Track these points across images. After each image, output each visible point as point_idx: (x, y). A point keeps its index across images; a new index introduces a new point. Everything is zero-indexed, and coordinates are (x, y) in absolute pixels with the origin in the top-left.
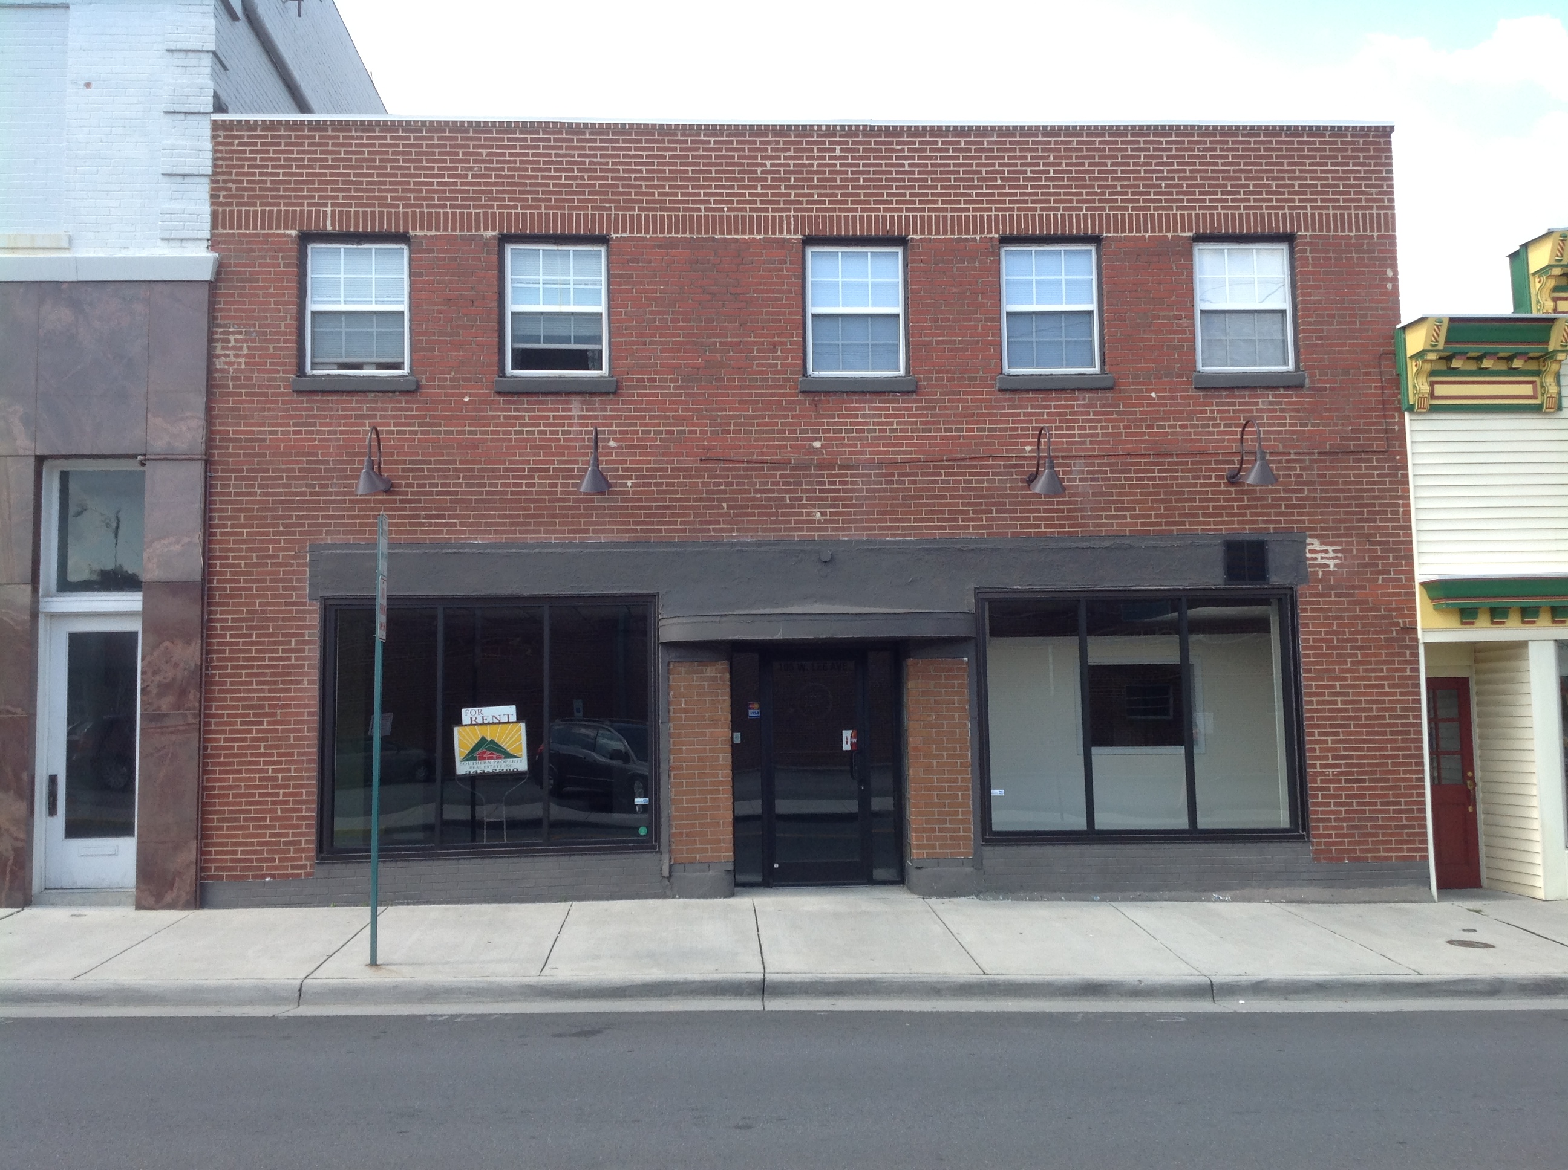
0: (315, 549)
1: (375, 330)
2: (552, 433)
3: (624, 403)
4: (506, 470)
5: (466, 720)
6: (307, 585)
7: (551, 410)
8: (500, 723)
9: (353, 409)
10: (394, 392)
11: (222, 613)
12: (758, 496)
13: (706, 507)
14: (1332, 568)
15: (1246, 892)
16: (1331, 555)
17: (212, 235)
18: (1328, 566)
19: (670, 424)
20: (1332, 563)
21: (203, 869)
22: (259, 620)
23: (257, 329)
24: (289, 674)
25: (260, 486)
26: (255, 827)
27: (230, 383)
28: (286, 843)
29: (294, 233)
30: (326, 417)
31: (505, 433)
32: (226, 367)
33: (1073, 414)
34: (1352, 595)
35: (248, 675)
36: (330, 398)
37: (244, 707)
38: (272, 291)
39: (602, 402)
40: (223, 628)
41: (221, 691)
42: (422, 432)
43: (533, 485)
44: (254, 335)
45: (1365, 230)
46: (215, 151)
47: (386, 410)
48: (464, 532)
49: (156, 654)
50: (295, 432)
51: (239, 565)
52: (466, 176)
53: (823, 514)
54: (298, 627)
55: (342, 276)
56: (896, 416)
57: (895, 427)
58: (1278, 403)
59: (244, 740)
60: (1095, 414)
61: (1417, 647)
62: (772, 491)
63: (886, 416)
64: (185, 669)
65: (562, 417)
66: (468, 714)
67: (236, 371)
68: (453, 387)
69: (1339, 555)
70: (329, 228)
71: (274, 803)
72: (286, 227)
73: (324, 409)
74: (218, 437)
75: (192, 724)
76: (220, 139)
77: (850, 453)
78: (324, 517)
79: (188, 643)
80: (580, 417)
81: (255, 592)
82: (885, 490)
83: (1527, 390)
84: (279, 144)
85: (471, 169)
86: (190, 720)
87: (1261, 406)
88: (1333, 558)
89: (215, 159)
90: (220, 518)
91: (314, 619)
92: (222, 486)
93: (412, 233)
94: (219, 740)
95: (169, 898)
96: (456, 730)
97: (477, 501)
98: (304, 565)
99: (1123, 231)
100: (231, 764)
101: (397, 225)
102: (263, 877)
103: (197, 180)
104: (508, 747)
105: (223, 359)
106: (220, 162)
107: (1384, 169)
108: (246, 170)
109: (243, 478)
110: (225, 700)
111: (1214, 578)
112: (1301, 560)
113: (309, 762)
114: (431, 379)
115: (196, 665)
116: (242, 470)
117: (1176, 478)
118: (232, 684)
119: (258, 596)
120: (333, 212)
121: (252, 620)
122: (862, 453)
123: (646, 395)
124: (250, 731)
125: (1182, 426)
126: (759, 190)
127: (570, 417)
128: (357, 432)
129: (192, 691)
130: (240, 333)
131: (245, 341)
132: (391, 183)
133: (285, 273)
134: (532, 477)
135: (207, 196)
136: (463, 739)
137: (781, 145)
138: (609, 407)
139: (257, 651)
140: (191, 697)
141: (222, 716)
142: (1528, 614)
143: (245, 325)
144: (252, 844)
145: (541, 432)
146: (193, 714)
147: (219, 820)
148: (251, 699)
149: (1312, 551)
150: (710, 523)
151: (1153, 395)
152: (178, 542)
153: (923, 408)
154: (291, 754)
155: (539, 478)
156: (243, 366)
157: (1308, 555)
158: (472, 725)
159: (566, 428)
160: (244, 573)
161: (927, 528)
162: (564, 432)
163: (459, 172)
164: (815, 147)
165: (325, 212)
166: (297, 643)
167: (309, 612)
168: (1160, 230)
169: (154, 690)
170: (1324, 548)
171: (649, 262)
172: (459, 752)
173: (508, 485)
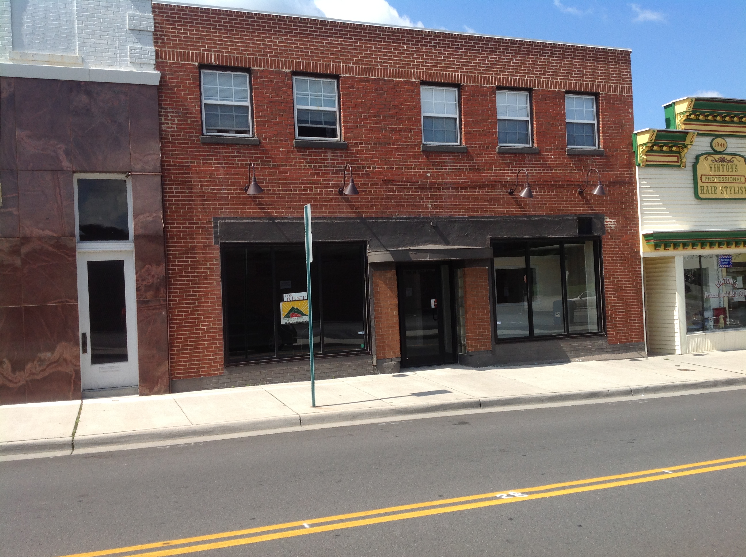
0: (216, 220)
1: (234, 114)
2: (319, 166)
3: (350, 153)
4: (300, 184)
5: (285, 299)
6: (213, 237)
7: (319, 156)
8: (300, 300)
9: (230, 153)
10: (248, 145)
11: (173, 250)
12: (406, 197)
13: (385, 202)
14: (613, 228)
15: (586, 357)
16: (613, 223)
17: (156, 62)
18: (611, 227)
19: (370, 164)
20: (613, 226)
21: (172, 374)
22: (191, 254)
23: (181, 111)
24: (207, 279)
25: (188, 189)
26: (195, 353)
27: (170, 137)
28: (210, 359)
29: (197, 64)
30: (217, 156)
31: (299, 166)
32: (168, 129)
33: (525, 164)
34: (619, 239)
35: (187, 280)
36: (218, 147)
37: (186, 296)
38: (187, 92)
39: (341, 153)
40: (174, 258)
41: (174, 288)
42: (262, 165)
43: (312, 191)
44: (180, 114)
45: (622, 93)
46: (155, 19)
47: (245, 153)
48: (283, 212)
49: (143, 271)
50: (203, 163)
51: (180, 227)
52: (276, 42)
53: (432, 205)
54: (210, 257)
55: (218, 87)
56: (459, 163)
57: (459, 167)
58: (595, 162)
59: (188, 311)
60: (532, 164)
61: (640, 259)
62: (411, 195)
63: (455, 163)
64: (158, 278)
65: (324, 160)
66: (286, 297)
67: (172, 131)
68: (275, 144)
69: (615, 223)
70: (214, 63)
71: (204, 341)
72: (193, 61)
73: (216, 152)
74: (166, 164)
75: (164, 305)
76: (157, 13)
77: (442, 179)
78: (219, 204)
79: (158, 265)
80: (331, 160)
81: (188, 240)
82: (456, 195)
83: (675, 159)
84: (186, 18)
85: (278, 38)
86: (162, 302)
87: (589, 163)
88: (614, 224)
89: (155, 23)
90: (169, 204)
91: (217, 253)
92: (169, 188)
93: (252, 68)
94: (175, 312)
95: (156, 389)
96: (281, 303)
97: (288, 198)
98: (211, 227)
99: (541, 87)
100: (182, 323)
101: (246, 63)
102: (200, 376)
103: (146, 33)
104: (304, 311)
105: (166, 125)
106: (157, 25)
107: (628, 68)
108: (171, 30)
109: (179, 185)
110: (177, 292)
111: (574, 233)
112: (603, 225)
113: (219, 320)
114: (265, 139)
115: (163, 276)
116: (179, 181)
117: (561, 192)
118: (180, 285)
119: (190, 242)
120: (215, 55)
121: (188, 254)
122: (446, 179)
123: (358, 150)
124: (190, 307)
125: (563, 170)
126: (402, 59)
127: (327, 160)
128: (233, 164)
129: (162, 289)
130: (173, 112)
131: (176, 116)
132: (242, 43)
133: (193, 84)
134: (312, 187)
135: (152, 42)
136: (284, 308)
137: (410, 39)
138: (343, 155)
139: (191, 269)
140: (162, 292)
141: (176, 300)
142: (676, 246)
143: (175, 109)
144: (194, 361)
145: (315, 166)
146: (163, 300)
147: (177, 350)
148: (189, 292)
149: (607, 222)
150: (387, 209)
151: (553, 157)
152: (150, 215)
153: (469, 160)
154: (210, 318)
155: (315, 187)
156: (176, 129)
157: (605, 223)
158: (288, 301)
159: (325, 165)
160: (182, 231)
161: (472, 212)
162: (325, 167)
163: (272, 40)
164: (424, 41)
165: (211, 55)
166: (210, 265)
167: (215, 250)
168: (554, 88)
169: (143, 289)
170: (610, 220)
171: (358, 89)
172: (283, 314)
173: (301, 191)
